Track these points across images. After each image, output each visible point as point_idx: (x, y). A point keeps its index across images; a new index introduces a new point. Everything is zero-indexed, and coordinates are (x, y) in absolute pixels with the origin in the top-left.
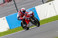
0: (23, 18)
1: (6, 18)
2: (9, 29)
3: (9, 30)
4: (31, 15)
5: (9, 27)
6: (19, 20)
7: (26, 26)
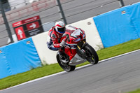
0: (60, 45)
1: (94, 20)
2: (102, 47)
3: (102, 49)
5: (101, 44)
6: (51, 48)
7: (68, 63)
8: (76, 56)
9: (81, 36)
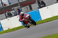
4: (29, 18)
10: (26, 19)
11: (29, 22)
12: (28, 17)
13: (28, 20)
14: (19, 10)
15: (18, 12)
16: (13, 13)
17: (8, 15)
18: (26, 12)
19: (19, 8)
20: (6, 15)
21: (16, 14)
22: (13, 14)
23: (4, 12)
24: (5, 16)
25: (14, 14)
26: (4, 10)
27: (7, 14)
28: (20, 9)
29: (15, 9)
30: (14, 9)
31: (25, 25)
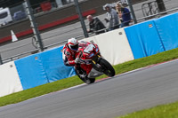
0: (75, 61)
4: (93, 55)
7: (86, 77)
8: (93, 70)
9: (94, 51)
10: (85, 57)
11: (92, 66)
12: (91, 52)
13: (90, 62)
14: (124, 10)
15: (122, 16)
16: (107, 21)
17: (91, 27)
18: (146, 19)
19: (124, 5)
20: (84, 27)
21: (117, 22)
22: (107, 25)
23: (80, 16)
24: (82, 31)
25: (111, 24)
26: (78, 10)
27: (87, 22)
28: (128, 8)
29: (114, 8)
30: (109, 10)
31: (83, 76)
